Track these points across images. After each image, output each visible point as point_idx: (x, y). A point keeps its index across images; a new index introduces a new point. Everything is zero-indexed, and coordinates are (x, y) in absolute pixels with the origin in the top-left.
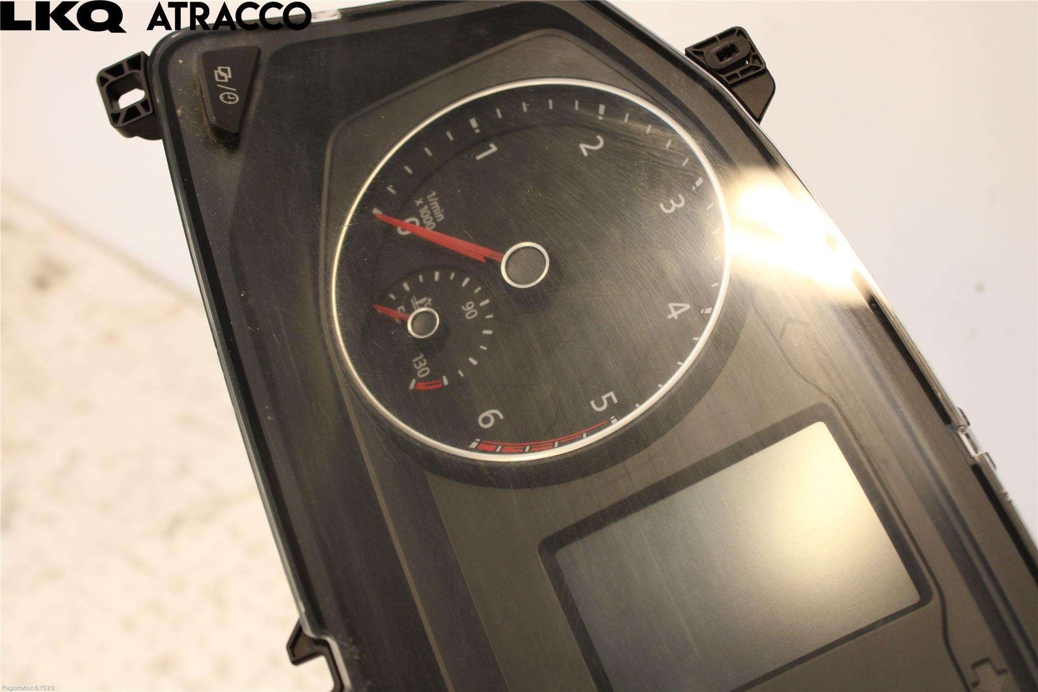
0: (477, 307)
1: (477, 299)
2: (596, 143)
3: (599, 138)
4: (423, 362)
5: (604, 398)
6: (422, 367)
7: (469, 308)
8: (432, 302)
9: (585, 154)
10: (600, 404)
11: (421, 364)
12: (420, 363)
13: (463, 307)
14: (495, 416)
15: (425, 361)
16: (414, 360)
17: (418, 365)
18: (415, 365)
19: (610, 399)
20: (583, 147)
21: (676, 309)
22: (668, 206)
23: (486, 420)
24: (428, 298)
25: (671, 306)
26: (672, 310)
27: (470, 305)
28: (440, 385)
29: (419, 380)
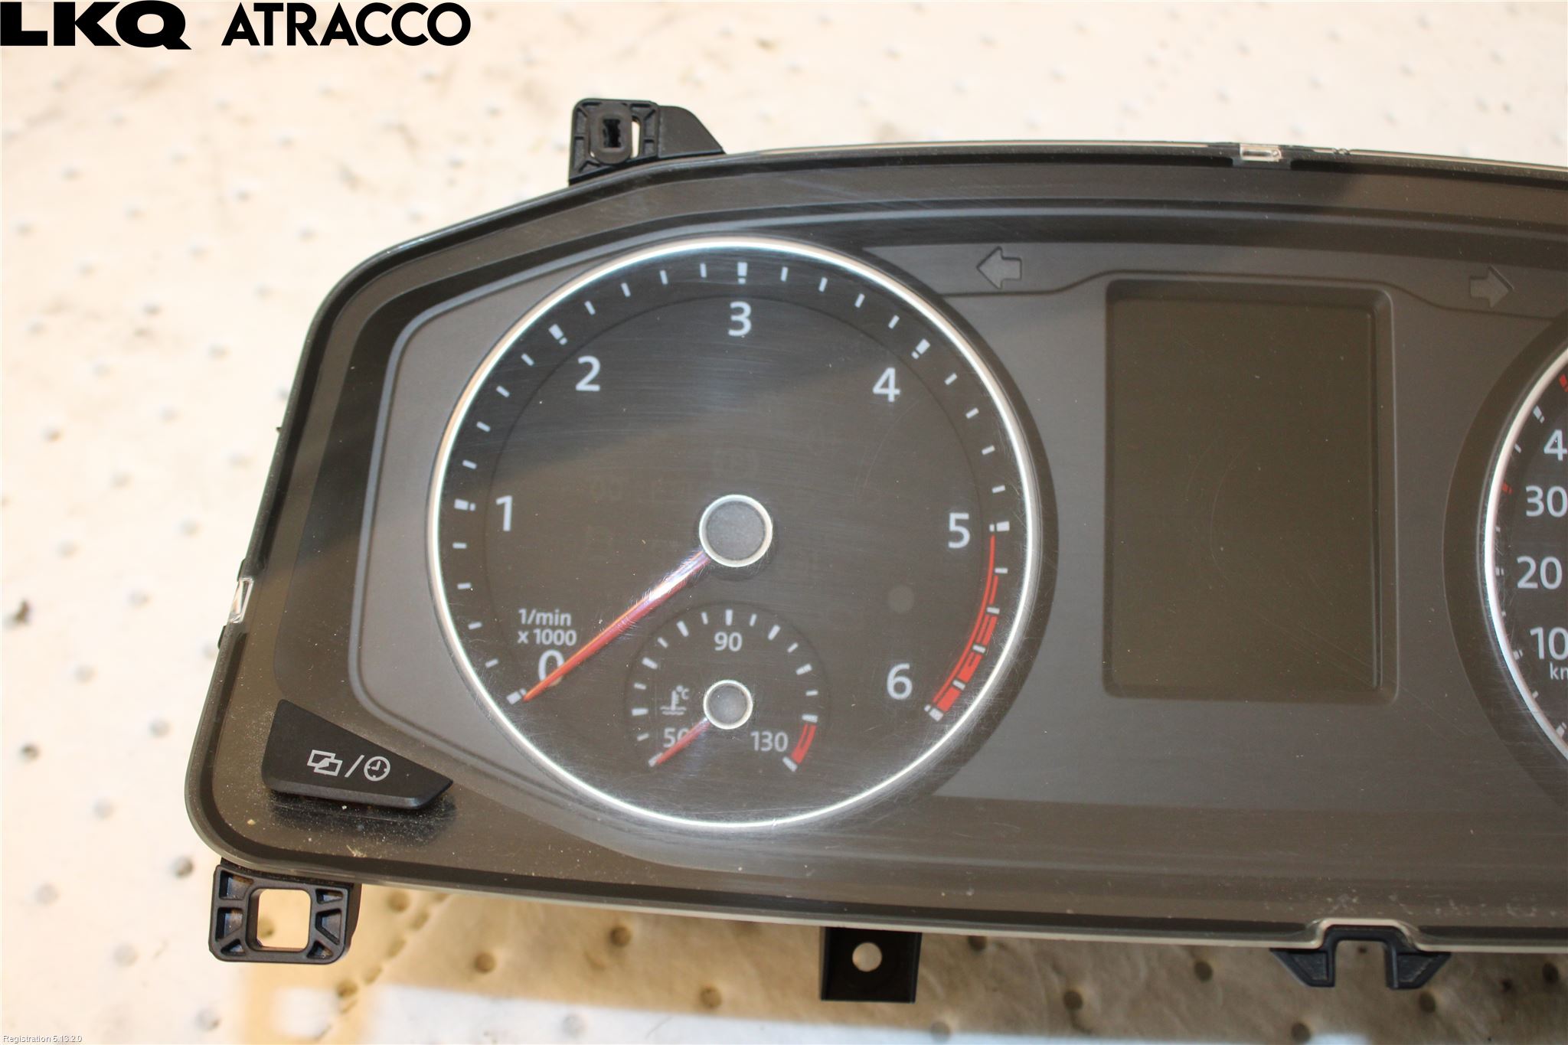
0: (729, 630)
1: (718, 623)
2: (588, 367)
3: (582, 360)
4: (766, 737)
5: (953, 527)
6: (773, 740)
7: (725, 641)
8: (685, 687)
9: (596, 388)
10: (958, 537)
11: (768, 741)
12: (764, 741)
13: (718, 649)
14: (900, 673)
15: (765, 733)
16: (756, 748)
17: (766, 745)
18: (764, 749)
19: (959, 522)
20: (583, 386)
21: (886, 385)
22: (739, 325)
23: (900, 688)
24: (675, 689)
25: (877, 389)
26: (884, 391)
27: (721, 638)
28: (813, 728)
29: (787, 754)
